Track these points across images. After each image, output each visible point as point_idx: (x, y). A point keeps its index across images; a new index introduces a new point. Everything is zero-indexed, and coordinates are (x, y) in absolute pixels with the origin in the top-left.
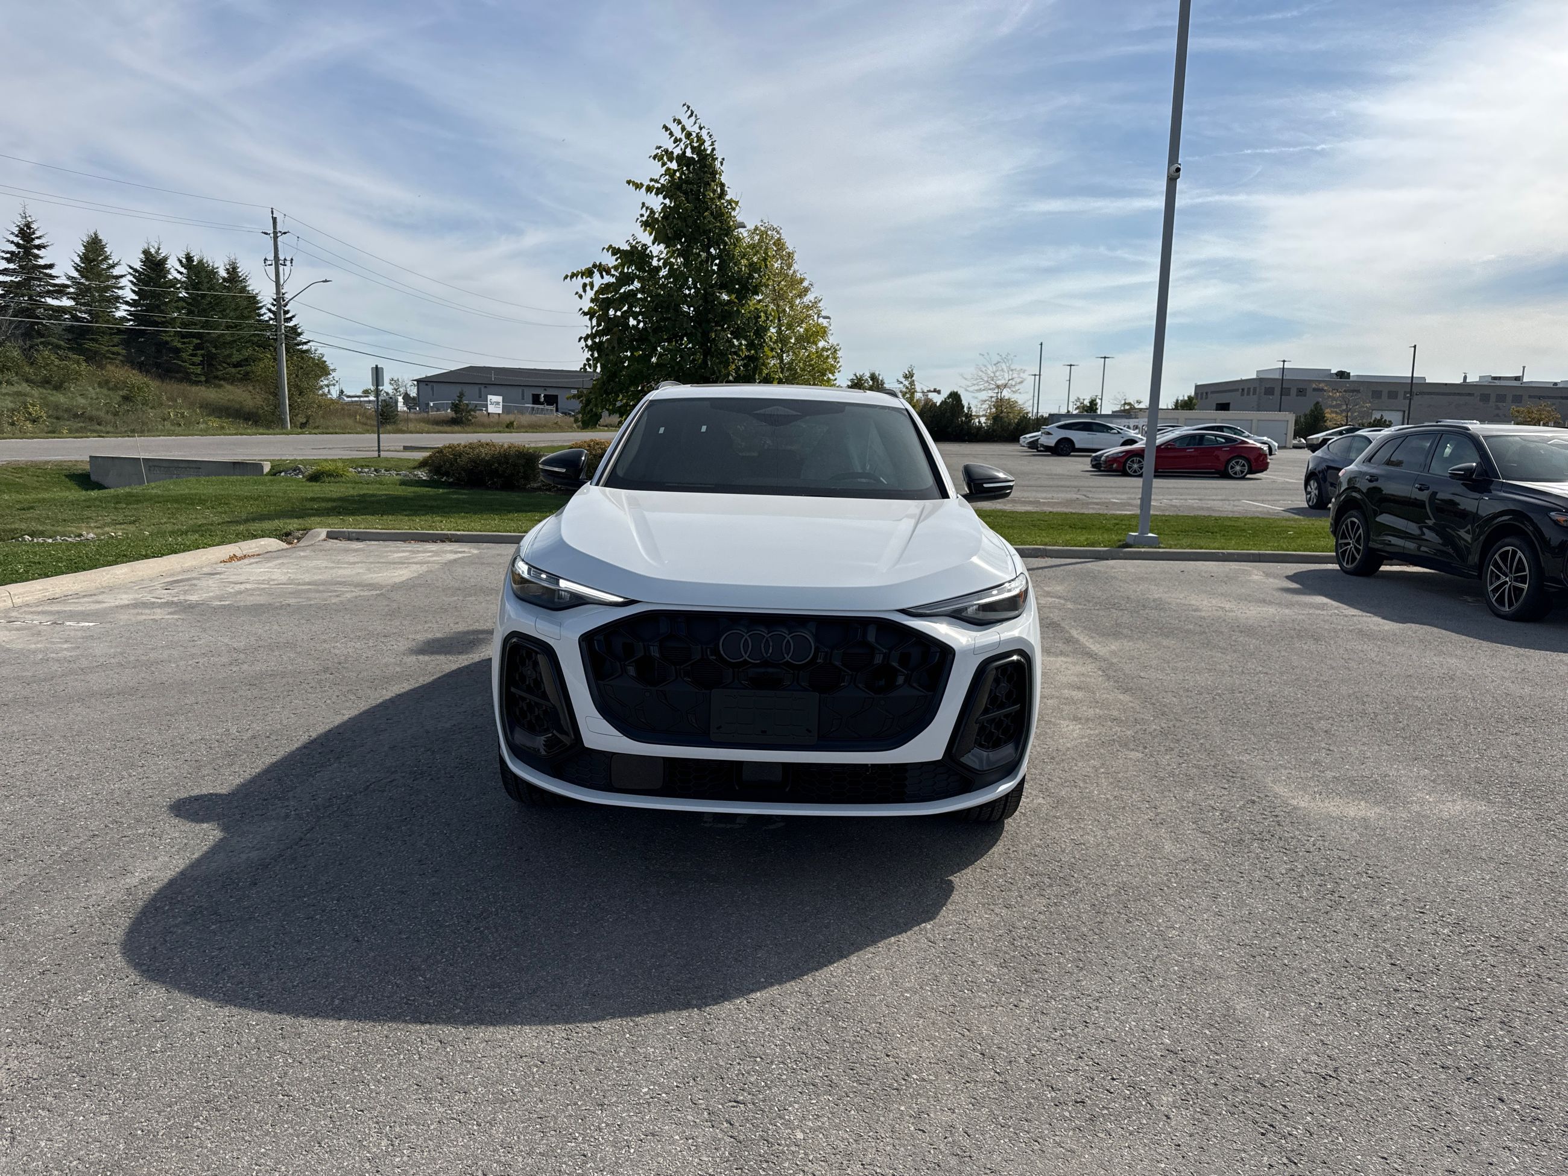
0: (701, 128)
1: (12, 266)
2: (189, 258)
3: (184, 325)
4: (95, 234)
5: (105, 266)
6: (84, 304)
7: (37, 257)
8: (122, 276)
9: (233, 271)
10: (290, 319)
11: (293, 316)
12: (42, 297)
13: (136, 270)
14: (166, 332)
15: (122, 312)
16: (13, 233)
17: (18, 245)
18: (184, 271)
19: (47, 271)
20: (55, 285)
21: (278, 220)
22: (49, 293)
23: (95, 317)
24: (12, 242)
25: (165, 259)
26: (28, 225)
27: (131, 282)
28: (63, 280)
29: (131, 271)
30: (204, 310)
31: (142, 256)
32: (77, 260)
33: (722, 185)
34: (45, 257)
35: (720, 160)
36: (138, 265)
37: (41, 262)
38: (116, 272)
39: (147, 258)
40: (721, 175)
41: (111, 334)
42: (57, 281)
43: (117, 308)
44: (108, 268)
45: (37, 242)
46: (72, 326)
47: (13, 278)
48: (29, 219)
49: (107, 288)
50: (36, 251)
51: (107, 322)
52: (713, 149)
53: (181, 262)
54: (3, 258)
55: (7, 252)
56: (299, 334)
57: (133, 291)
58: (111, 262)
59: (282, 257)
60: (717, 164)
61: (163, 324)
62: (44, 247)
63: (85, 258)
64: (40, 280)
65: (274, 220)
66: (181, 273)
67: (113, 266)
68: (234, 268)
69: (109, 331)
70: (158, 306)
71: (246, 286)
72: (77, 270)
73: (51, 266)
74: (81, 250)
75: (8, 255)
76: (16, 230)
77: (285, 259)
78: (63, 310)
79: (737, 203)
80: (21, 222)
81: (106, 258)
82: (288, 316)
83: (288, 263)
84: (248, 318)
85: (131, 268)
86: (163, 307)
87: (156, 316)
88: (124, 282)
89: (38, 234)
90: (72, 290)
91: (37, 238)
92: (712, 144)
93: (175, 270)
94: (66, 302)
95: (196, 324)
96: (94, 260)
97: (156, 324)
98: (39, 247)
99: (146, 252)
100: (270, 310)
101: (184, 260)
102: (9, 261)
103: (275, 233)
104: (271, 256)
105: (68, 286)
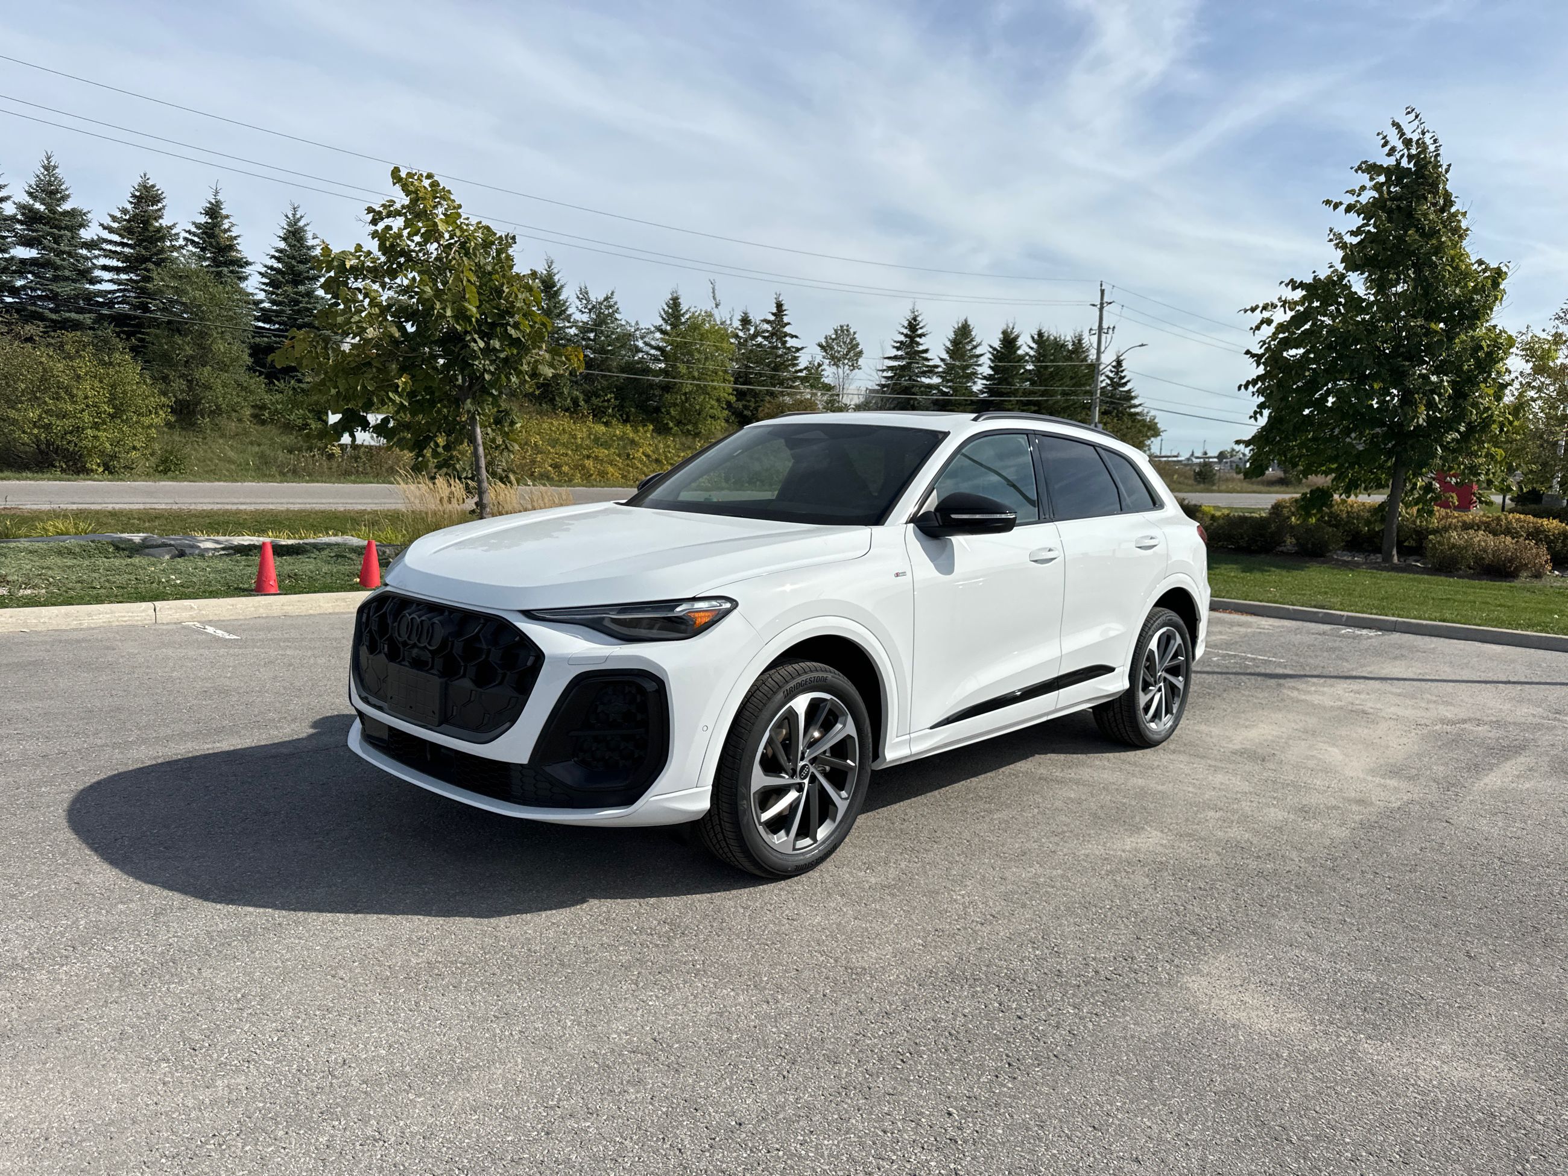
0: (1423, 133)
1: (900, 353)
2: (1040, 334)
3: (1026, 393)
4: (966, 321)
5: (969, 348)
6: (948, 381)
7: (918, 344)
8: (982, 355)
9: (1078, 342)
10: (1125, 384)
11: (1128, 381)
12: (918, 377)
13: (995, 349)
14: (1010, 401)
15: (978, 386)
16: (903, 326)
17: (906, 336)
18: (1034, 346)
19: (924, 355)
20: (928, 366)
21: (1106, 292)
22: (924, 374)
23: (955, 390)
24: (902, 333)
25: (1017, 337)
26: (915, 319)
27: (990, 359)
28: (937, 362)
29: (991, 350)
30: (1046, 380)
31: (1001, 336)
32: (949, 344)
33: (1447, 195)
34: (924, 343)
35: (1445, 167)
36: (997, 344)
37: (921, 348)
38: (978, 351)
39: (1004, 338)
40: (1445, 183)
41: (966, 405)
42: (931, 363)
43: (975, 383)
44: (972, 349)
45: (920, 332)
46: (937, 400)
47: (900, 363)
48: (916, 313)
49: (968, 367)
50: (918, 339)
51: (964, 395)
52: (1438, 155)
53: (1033, 338)
54: (894, 347)
55: (898, 342)
56: (1132, 398)
57: (990, 367)
58: (975, 343)
59: (1105, 326)
60: (1443, 170)
61: (1008, 394)
62: (924, 335)
63: (956, 342)
64: (918, 363)
65: (1102, 292)
66: (1032, 348)
67: (975, 347)
68: (1080, 340)
69: (964, 403)
70: (1006, 379)
71: (1088, 356)
72: (948, 352)
73: (926, 351)
74: (952, 336)
75: (898, 344)
76: (906, 324)
77: (1109, 328)
78: (930, 387)
79: (1464, 214)
80: (910, 316)
81: (972, 340)
82: (1124, 381)
83: (1110, 331)
84: (1084, 385)
85: (991, 347)
86: (1010, 380)
87: (1004, 387)
88: (982, 360)
89: (921, 325)
90: (940, 370)
91: (921, 328)
92: (1437, 149)
93: (1025, 346)
94: (936, 380)
95: (1036, 393)
96: (961, 343)
97: (1001, 394)
98: (920, 336)
99: (1004, 333)
100: (1108, 377)
101: (1036, 337)
102: (898, 349)
103: (1102, 304)
104: (1096, 327)
105: (937, 366)
